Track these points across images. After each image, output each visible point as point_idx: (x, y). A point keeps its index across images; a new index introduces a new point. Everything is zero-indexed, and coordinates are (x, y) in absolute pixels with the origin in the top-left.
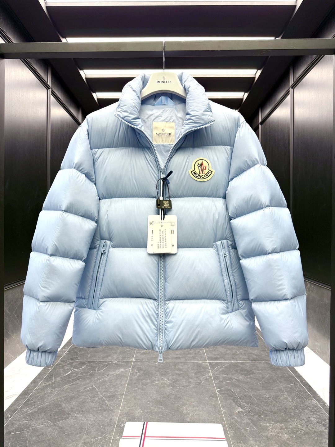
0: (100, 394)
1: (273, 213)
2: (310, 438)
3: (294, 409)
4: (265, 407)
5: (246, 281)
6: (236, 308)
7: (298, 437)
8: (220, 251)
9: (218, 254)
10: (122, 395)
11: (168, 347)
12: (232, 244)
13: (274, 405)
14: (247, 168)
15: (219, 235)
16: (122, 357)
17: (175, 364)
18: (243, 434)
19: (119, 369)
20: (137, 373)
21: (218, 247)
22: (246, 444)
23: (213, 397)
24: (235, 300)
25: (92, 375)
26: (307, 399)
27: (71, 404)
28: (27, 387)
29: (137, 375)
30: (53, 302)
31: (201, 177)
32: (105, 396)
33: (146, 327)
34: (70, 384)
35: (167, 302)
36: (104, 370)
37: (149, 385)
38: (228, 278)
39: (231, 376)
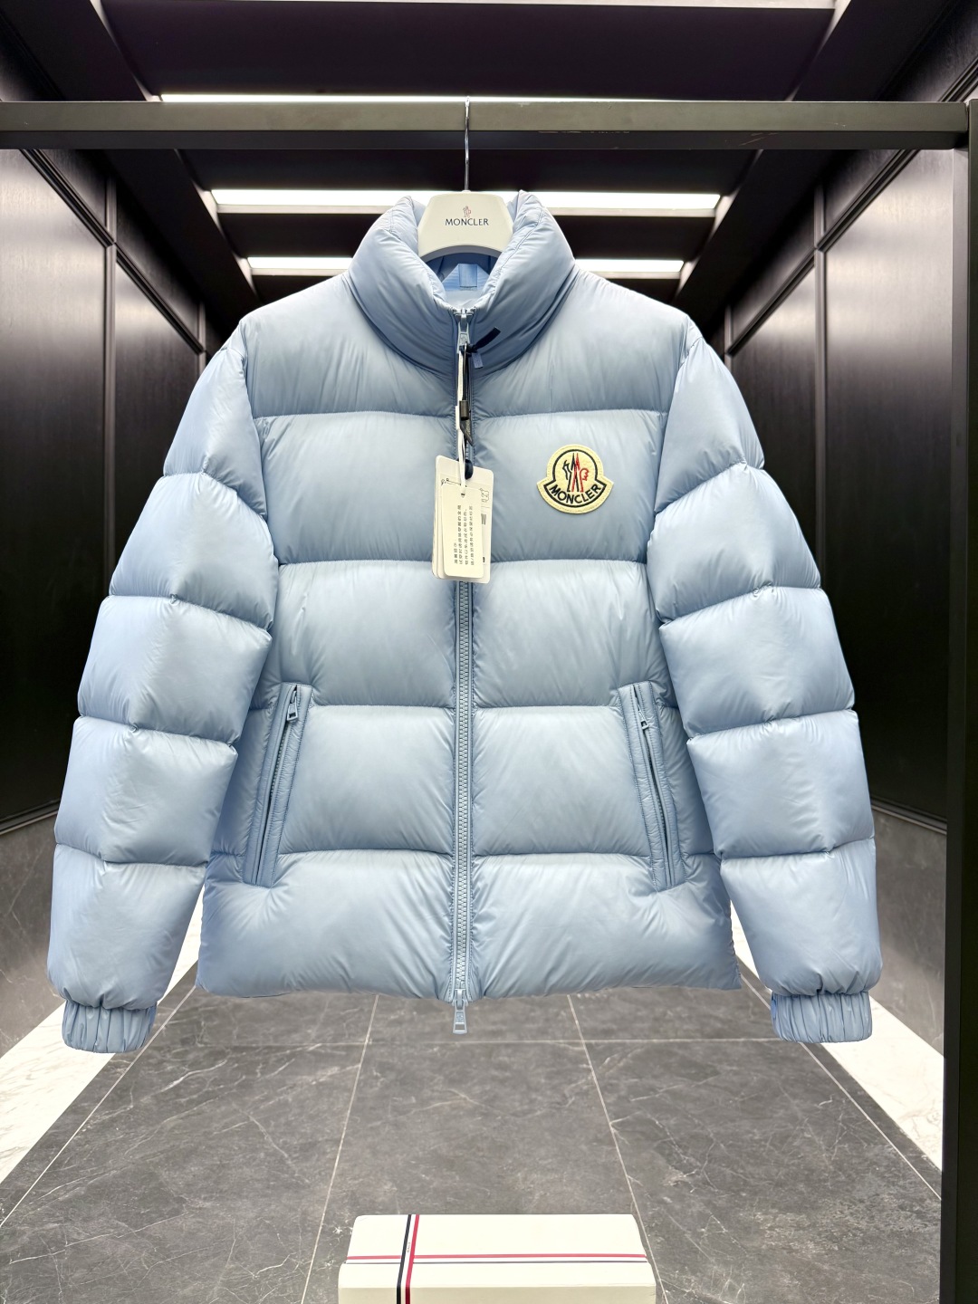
0: (271, 1140)
1: (781, 603)
2: (879, 1251)
3: (835, 1172)
4: (750, 1169)
5: (705, 798)
6: (678, 875)
7: (847, 1249)
8: (630, 715)
9: (626, 723)
10: (337, 1142)
11: (481, 990)
12: (666, 693)
13: (776, 1162)
14: (707, 475)
15: (627, 666)
16: (332, 1032)
17: (490, 1051)
18: (689, 1244)
19: (323, 1068)
20: (377, 1078)
21: (625, 702)
22: (698, 1274)
23: (600, 1141)
24: (675, 856)
25: (246, 1087)
26: (869, 1142)
27: (188, 1171)
28: (55, 1126)
29: (379, 1084)
30: (142, 865)
31: (572, 502)
32: (285, 1146)
33: (417, 933)
34: (183, 1115)
35: (478, 861)
36: (280, 1073)
37: (415, 1113)
38: (654, 790)
39: (652, 1082)
